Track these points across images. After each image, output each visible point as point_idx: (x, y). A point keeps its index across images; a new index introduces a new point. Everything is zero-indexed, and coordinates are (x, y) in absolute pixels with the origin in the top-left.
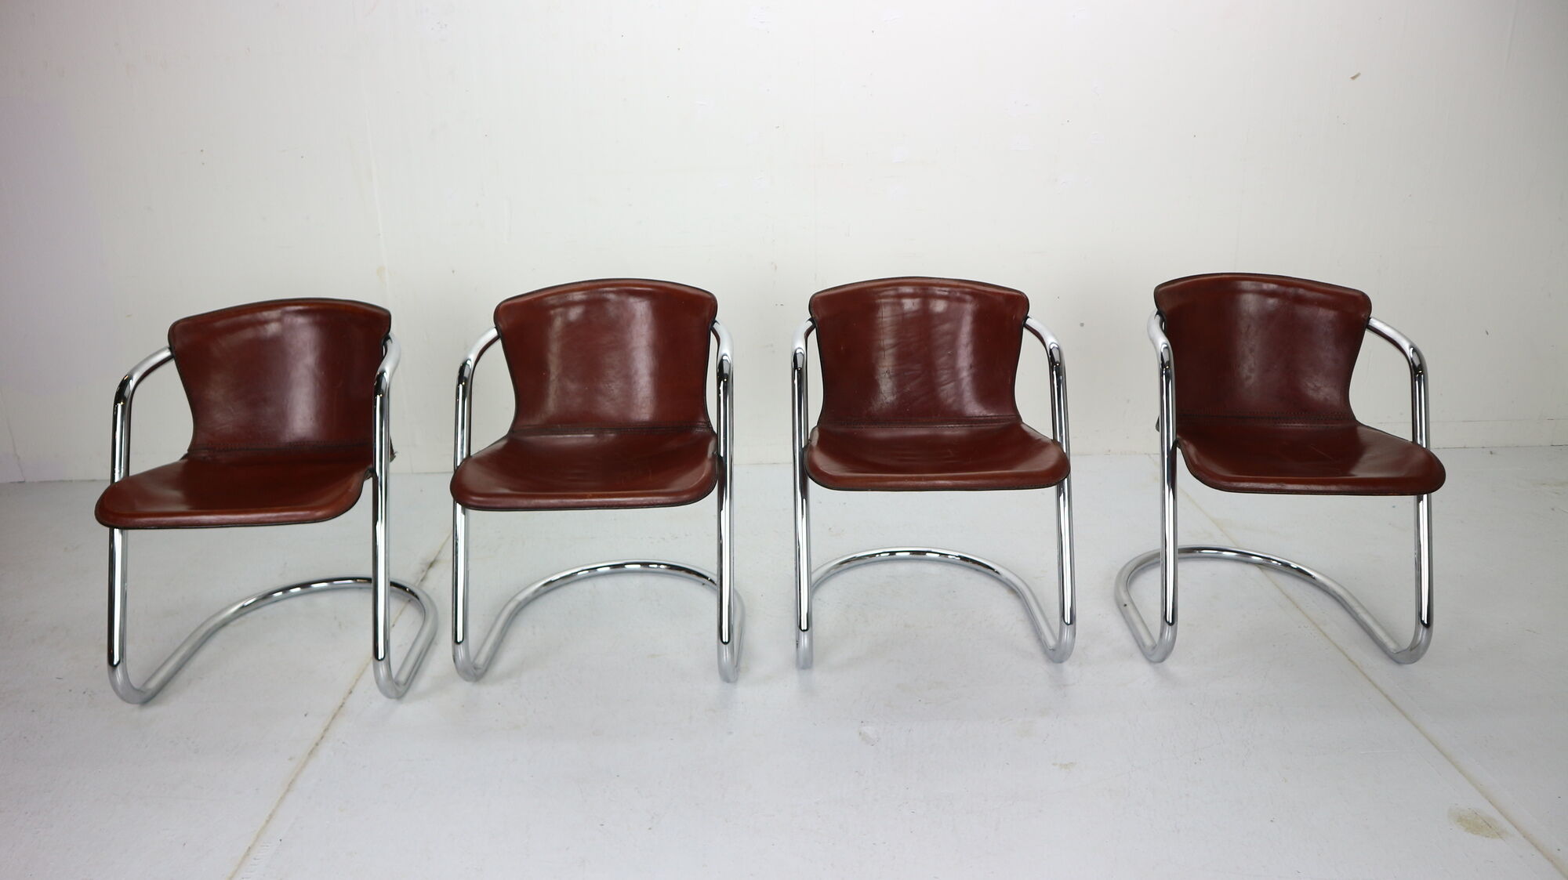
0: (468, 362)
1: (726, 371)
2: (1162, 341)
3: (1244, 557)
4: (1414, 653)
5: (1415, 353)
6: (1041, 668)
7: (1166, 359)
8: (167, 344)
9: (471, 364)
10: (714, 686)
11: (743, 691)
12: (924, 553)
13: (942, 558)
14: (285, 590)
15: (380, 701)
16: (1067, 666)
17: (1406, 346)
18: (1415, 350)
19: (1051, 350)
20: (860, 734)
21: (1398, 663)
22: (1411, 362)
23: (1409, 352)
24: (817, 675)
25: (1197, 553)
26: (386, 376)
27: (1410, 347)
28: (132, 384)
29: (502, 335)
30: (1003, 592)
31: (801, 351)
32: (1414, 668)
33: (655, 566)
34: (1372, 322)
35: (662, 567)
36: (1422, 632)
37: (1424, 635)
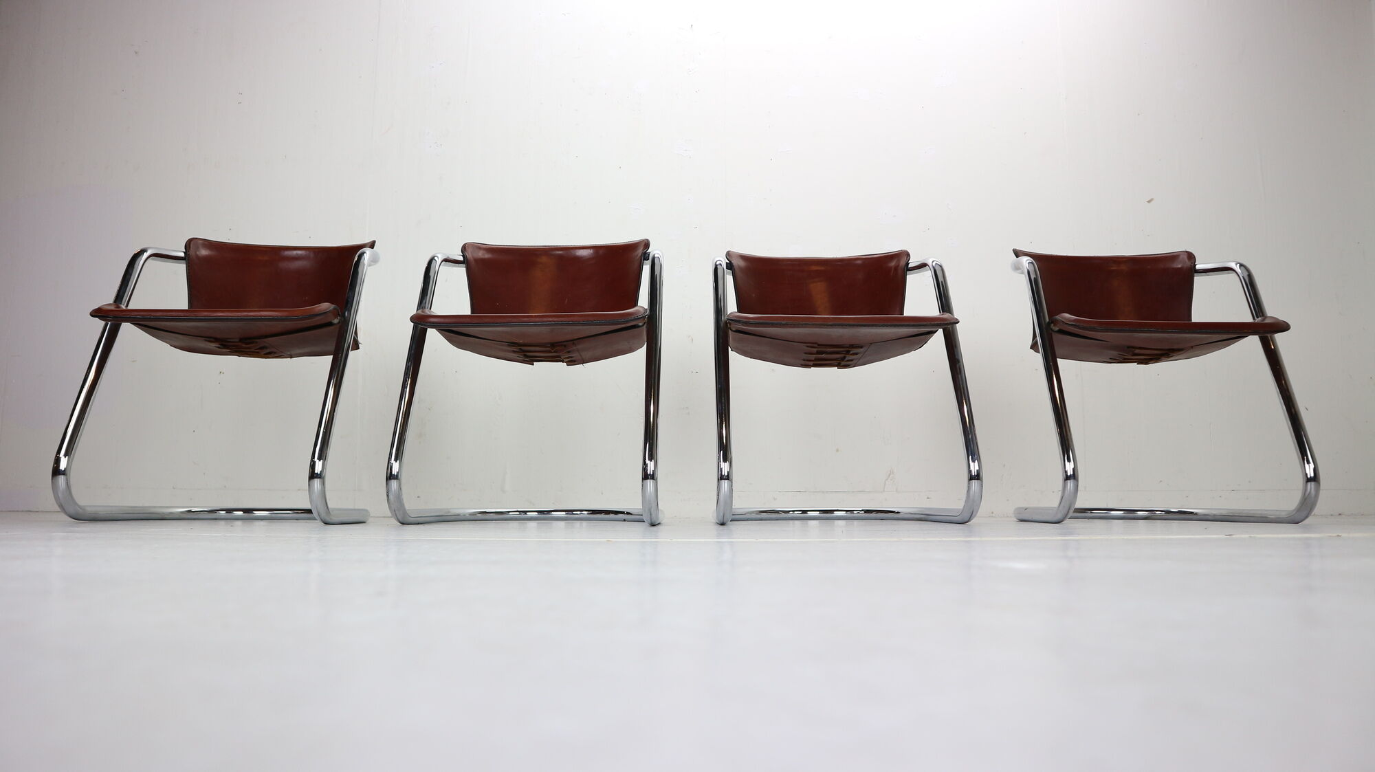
3: (1128, 514)
4: (1306, 509)
5: (1242, 267)
8: (185, 244)
9: (438, 262)
12: (832, 511)
13: (849, 515)
17: (1233, 265)
18: (1241, 265)
21: (1294, 523)
22: (1241, 277)
23: (1237, 268)
27: (1236, 264)
29: (465, 262)
32: (1312, 519)
33: (579, 513)
34: (1198, 267)
35: (584, 512)
36: (1311, 485)
37: (1313, 486)
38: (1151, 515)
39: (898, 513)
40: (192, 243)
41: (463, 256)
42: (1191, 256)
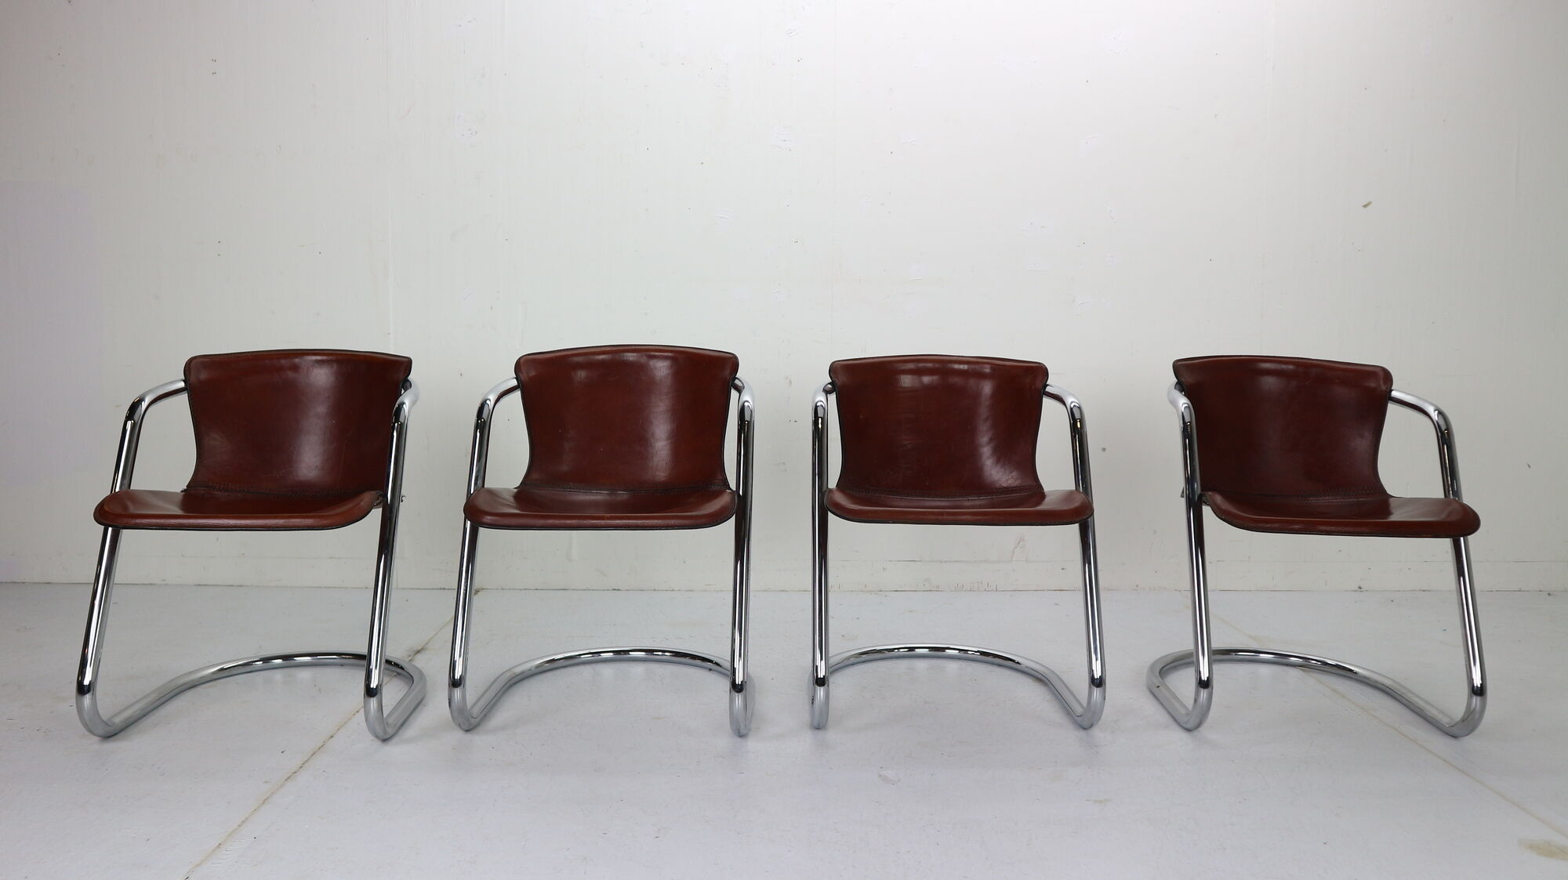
0: (488, 402)
1: (747, 418)
2: (1183, 402)
3: (1281, 659)
4: (1469, 723)
5: (1440, 416)
6: (1070, 735)
7: (1187, 419)
8: (183, 378)
9: (491, 403)
10: (724, 740)
11: (752, 744)
14: (266, 660)
15: (368, 740)
16: (1096, 732)
17: (1431, 410)
18: (1440, 413)
19: (1071, 409)
20: (880, 776)
21: (1455, 737)
22: (1438, 427)
23: (1435, 415)
24: (831, 735)
25: (1233, 656)
26: (406, 407)
27: (1435, 410)
28: (144, 405)
29: (522, 386)
30: (1027, 681)
31: (821, 403)
32: (1469, 741)
33: (660, 653)
34: (1394, 394)
35: (666, 654)
36: (1476, 700)
37: (1478, 703)
38: (1306, 664)
39: (1018, 663)
40: (192, 364)
41: (517, 378)
42: (1386, 377)
